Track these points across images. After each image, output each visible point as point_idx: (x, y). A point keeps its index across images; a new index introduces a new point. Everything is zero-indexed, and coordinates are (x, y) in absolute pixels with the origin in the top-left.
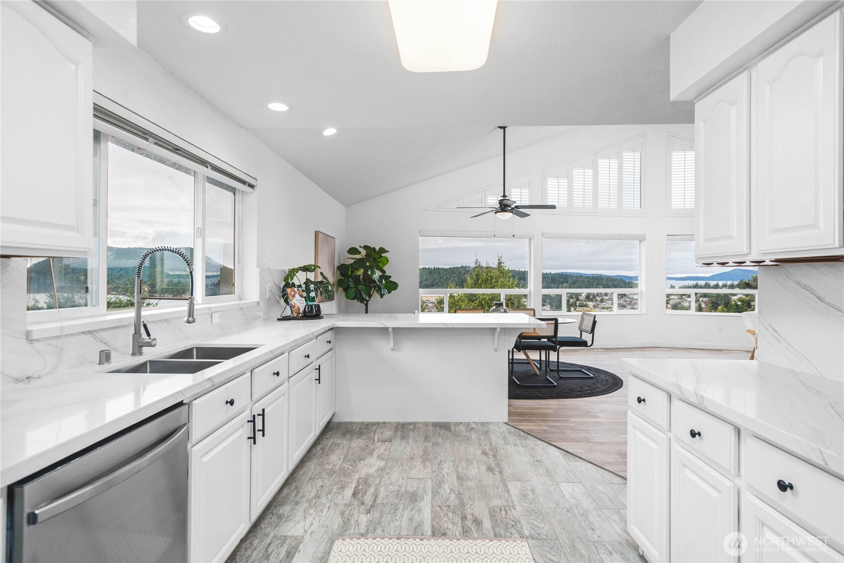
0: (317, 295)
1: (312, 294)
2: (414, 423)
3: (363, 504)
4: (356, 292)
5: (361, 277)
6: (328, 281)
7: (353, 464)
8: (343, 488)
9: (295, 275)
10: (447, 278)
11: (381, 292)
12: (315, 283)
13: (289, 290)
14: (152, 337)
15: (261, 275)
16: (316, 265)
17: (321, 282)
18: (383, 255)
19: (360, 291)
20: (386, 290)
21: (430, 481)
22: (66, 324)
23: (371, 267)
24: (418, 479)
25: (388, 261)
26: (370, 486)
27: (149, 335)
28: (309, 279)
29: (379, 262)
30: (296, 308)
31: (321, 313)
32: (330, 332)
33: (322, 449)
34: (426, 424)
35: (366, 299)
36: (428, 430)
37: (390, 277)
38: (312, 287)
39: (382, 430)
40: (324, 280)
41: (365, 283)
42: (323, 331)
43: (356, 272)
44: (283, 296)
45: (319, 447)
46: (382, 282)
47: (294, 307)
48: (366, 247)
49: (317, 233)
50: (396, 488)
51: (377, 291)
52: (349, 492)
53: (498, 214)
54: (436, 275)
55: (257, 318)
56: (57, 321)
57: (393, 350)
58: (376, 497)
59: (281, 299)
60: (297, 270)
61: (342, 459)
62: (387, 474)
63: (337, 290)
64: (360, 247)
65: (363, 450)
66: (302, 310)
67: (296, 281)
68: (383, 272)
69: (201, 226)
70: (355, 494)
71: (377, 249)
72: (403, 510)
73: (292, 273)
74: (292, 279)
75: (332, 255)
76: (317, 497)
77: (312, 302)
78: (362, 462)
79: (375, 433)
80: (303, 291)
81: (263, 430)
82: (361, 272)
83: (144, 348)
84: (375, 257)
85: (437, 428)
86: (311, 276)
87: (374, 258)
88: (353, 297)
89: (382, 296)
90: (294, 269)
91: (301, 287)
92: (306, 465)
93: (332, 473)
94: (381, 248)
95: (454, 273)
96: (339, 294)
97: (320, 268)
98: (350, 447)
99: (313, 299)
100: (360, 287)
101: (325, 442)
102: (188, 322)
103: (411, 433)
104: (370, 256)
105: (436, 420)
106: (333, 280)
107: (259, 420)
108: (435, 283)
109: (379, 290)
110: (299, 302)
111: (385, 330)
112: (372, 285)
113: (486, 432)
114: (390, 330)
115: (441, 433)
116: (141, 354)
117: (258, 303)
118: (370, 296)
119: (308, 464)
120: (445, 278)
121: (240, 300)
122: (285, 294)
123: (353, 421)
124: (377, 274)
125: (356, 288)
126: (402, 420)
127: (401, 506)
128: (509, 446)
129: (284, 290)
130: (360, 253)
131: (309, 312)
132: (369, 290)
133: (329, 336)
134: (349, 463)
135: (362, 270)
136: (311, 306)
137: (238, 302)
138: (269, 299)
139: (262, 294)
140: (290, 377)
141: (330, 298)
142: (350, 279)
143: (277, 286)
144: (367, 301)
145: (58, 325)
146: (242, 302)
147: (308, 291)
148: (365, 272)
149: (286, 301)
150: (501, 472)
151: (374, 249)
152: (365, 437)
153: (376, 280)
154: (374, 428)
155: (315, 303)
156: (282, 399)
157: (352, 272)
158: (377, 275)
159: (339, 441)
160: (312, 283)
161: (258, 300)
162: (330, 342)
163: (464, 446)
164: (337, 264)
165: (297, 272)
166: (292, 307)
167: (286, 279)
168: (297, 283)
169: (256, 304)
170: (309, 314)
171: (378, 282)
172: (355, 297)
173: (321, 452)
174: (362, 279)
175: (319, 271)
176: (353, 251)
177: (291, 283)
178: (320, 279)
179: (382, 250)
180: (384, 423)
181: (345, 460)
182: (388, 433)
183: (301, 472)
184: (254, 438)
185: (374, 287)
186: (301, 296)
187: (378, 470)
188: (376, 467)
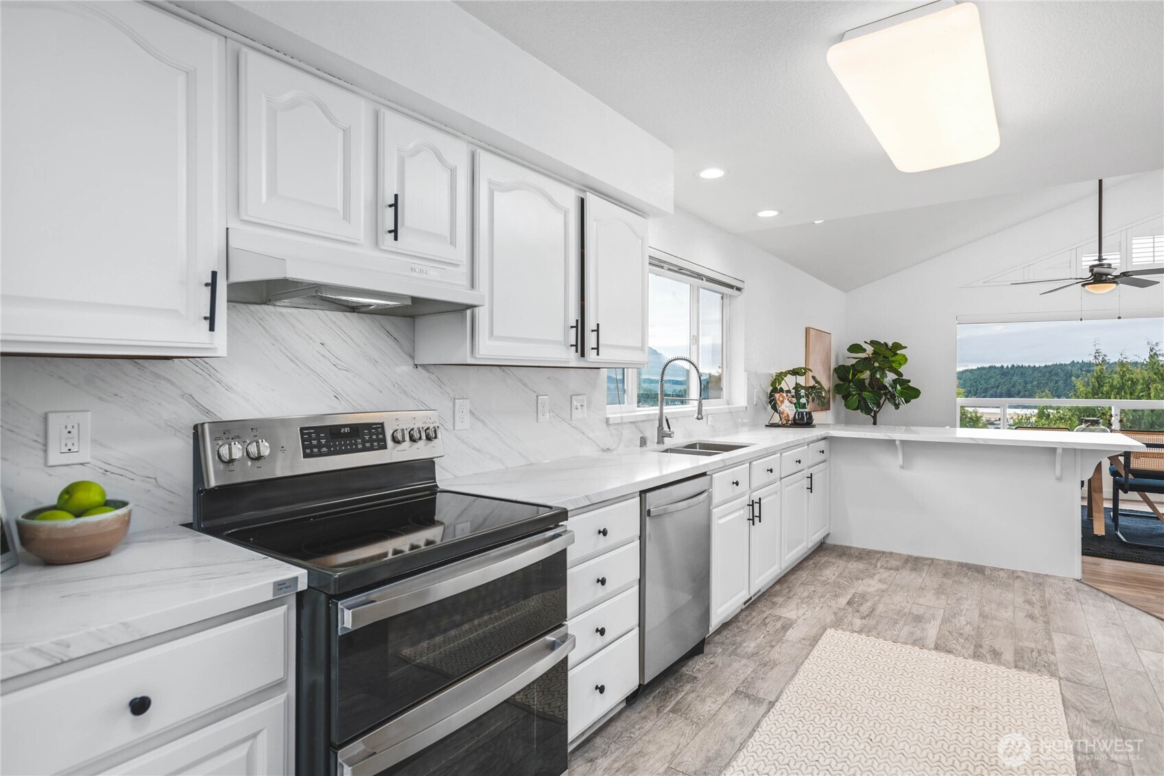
0: (808, 402)
1: (803, 400)
2: (932, 560)
3: (858, 612)
4: (859, 401)
5: (867, 382)
6: (822, 386)
7: (850, 581)
8: (836, 596)
9: (783, 379)
10: (1039, 384)
11: (895, 400)
12: (806, 388)
13: (777, 395)
14: (671, 430)
15: (748, 379)
16: (807, 367)
17: (813, 387)
18: (898, 352)
19: (865, 399)
20: (903, 399)
21: (942, 611)
22: (624, 415)
23: (881, 369)
24: (927, 606)
25: (906, 359)
26: (867, 601)
27: (669, 428)
28: (799, 384)
29: (893, 362)
30: (785, 415)
31: (812, 421)
32: (822, 442)
33: (814, 563)
34: (949, 563)
35: (873, 410)
36: (951, 569)
37: (909, 381)
38: (803, 392)
39: (887, 559)
40: (816, 385)
41: (873, 388)
42: (815, 438)
43: (859, 374)
44: (770, 402)
45: (811, 562)
46: (896, 388)
47: (783, 413)
48: (873, 343)
49: (807, 330)
50: (898, 607)
51: (889, 399)
52: (843, 601)
53: (1087, 287)
54: (1015, 378)
55: (744, 424)
56: (620, 413)
57: (902, 467)
58: (873, 610)
59: (768, 405)
60: (786, 374)
61: (836, 575)
62: (889, 595)
63: (834, 398)
64: (866, 342)
65: (862, 572)
66: (791, 417)
67: (783, 385)
68: (900, 374)
69: (696, 334)
70: (849, 603)
71: (890, 344)
72: (904, 625)
73: (780, 377)
74: (780, 384)
75: (827, 354)
76: (810, 597)
77: (802, 408)
78: (860, 581)
79: (878, 560)
80: (793, 397)
81: (760, 517)
82: (866, 375)
83: (665, 438)
84: (887, 355)
85: (965, 569)
86: (801, 380)
87: (884, 357)
88: (855, 407)
89: (897, 406)
90: (782, 373)
91: (790, 393)
92: (798, 573)
93: (825, 583)
94: (895, 343)
95: (1057, 374)
96: (837, 403)
97: (811, 371)
98: (846, 567)
99: (804, 406)
100: (866, 394)
101: (817, 558)
102: (698, 419)
103: (926, 568)
104: (879, 354)
105: (964, 561)
106: (829, 385)
107: (757, 506)
108: (1013, 390)
109: (892, 398)
110: (788, 408)
111: (892, 442)
112: (882, 392)
113: (1040, 584)
114: (898, 443)
115: (969, 574)
116: (663, 443)
117: (746, 408)
118: (879, 406)
119: (799, 573)
120: (1035, 383)
121: (728, 404)
122: (774, 400)
123: (852, 545)
124: (888, 378)
125: (860, 395)
126: (916, 554)
127: (902, 623)
128: (1071, 604)
129: (771, 395)
130: (864, 350)
131: (799, 419)
132: (877, 398)
133: (822, 445)
134: (845, 579)
135: (868, 373)
136: (802, 413)
137: (727, 406)
138: (756, 405)
139: (750, 399)
140: (781, 479)
141: (825, 406)
142: (851, 384)
143: (764, 392)
144: (876, 413)
145: (620, 415)
146: (729, 406)
147: (798, 396)
148: (873, 376)
149: (775, 408)
150: (1047, 623)
151: (886, 344)
152: (865, 562)
153: (888, 385)
154: (879, 555)
155: (806, 410)
156: (774, 496)
157: (854, 375)
158: (891, 376)
159: (834, 560)
160: (803, 388)
161: (746, 405)
162: (823, 452)
163: (998, 590)
164: (833, 366)
165: (785, 376)
166: (780, 413)
167: (773, 384)
168: (785, 388)
169: (744, 409)
170: (800, 422)
171: (890, 388)
172: (858, 406)
173: (813, 566)
174: (869, 385)
175: (810, 374)
176: (855, 348)
177: (779, 388)
178: (812, 383)
179: (897, 346)
180: (891, 553)
181: (840, 575)
182: (894, 563)
183: (793, 577)
184: (753, 520)
185: (885, 394)
186: (791, 402)
187: (878, 591)
188: (875, 588)
